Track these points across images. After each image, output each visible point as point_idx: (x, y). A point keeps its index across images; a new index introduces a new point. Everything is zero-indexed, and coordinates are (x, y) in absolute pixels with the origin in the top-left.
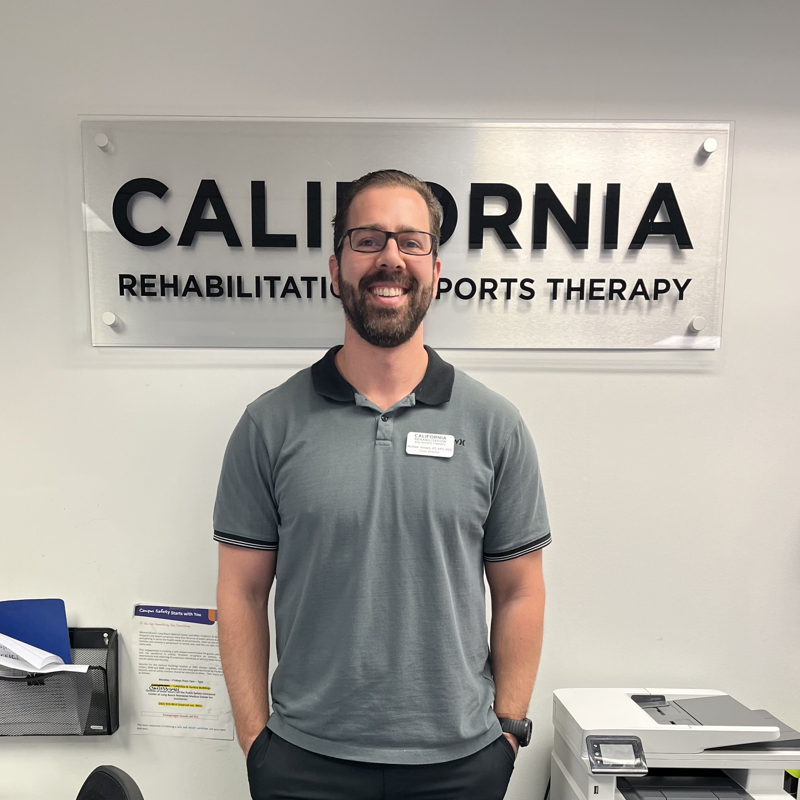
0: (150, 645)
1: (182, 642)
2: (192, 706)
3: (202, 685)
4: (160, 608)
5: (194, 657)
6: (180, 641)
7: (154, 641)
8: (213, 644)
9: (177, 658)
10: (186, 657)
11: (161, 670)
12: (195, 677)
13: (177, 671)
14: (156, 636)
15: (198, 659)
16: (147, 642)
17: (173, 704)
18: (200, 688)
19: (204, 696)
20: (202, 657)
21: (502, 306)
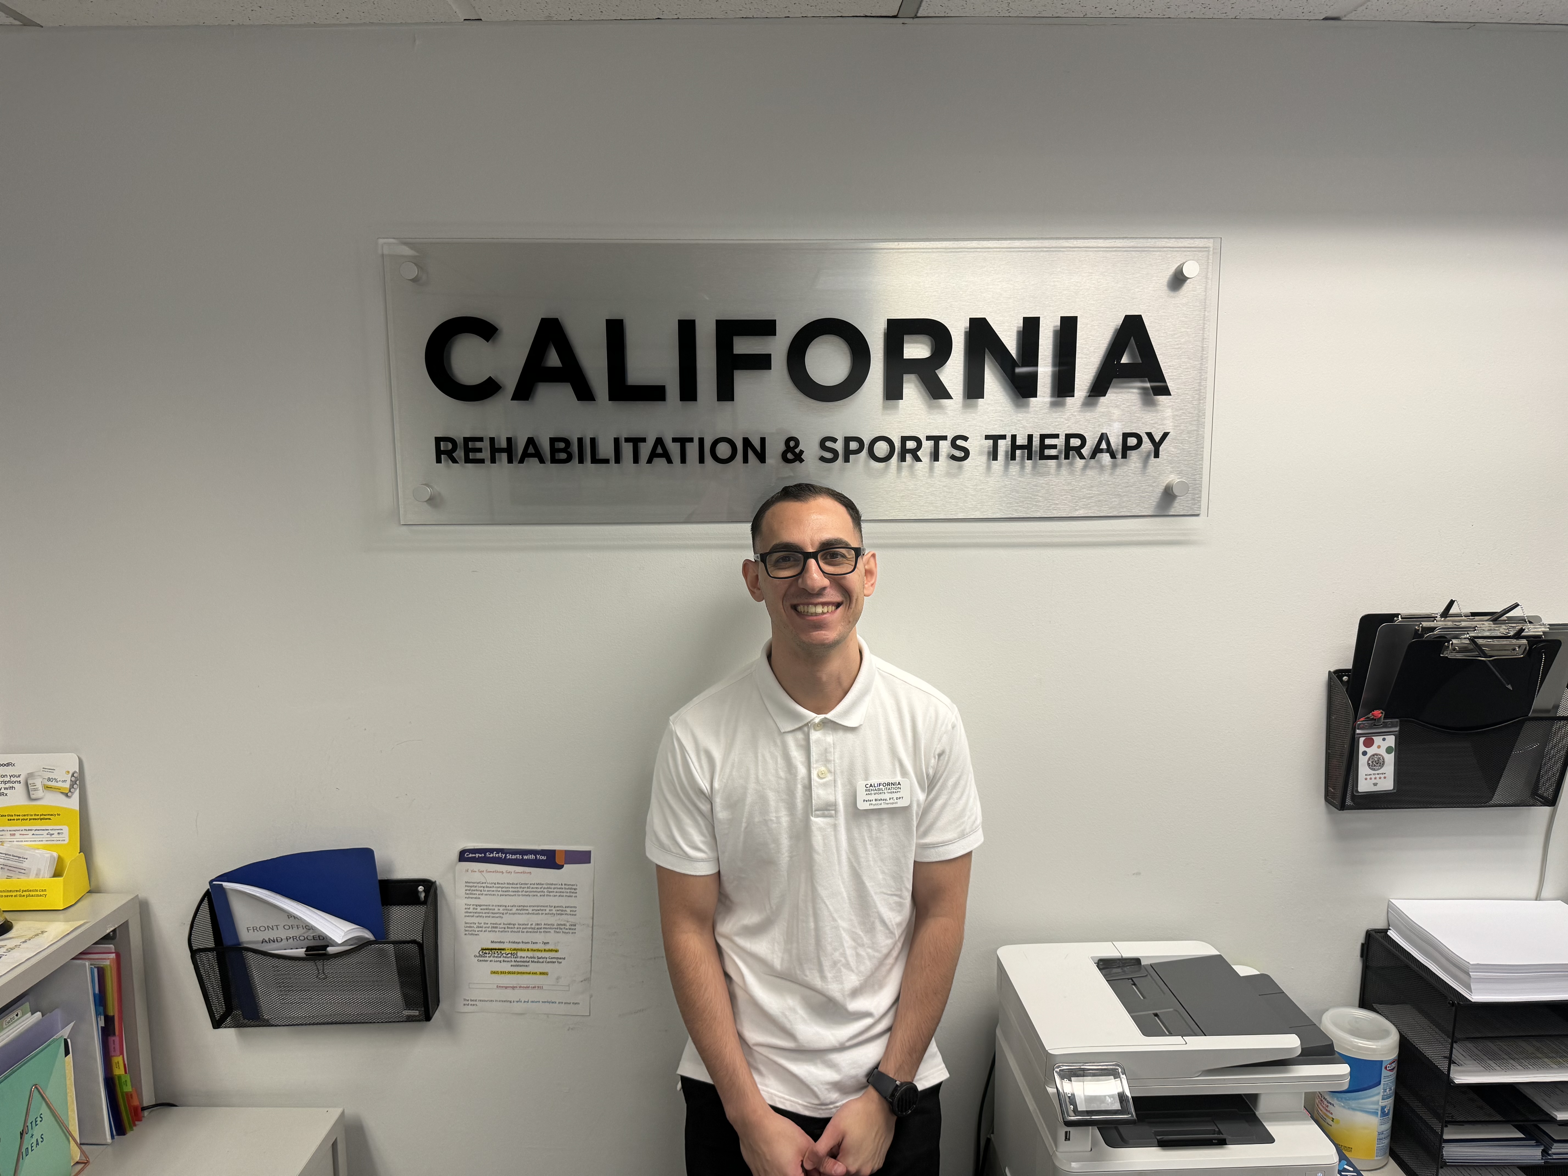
0: (479, 898)
1: (520, 893)
2: (536, 973)
3: (547, 947)
4: (491, 851)
5: (537, 912)
6: (518, 891)
7: (484, 893)
8: (562, 894)
9: (514, 914)
10: (527, 912)
11: (493, 929)
12: (540, 937)
13: (513, 930)
14: (487, 887)
15: (542, 914)
16: (474, 894)
17: (509, 973)
18: (545, 950)
19: (551, 960)
20: (547, 911)
21: (927, 470)
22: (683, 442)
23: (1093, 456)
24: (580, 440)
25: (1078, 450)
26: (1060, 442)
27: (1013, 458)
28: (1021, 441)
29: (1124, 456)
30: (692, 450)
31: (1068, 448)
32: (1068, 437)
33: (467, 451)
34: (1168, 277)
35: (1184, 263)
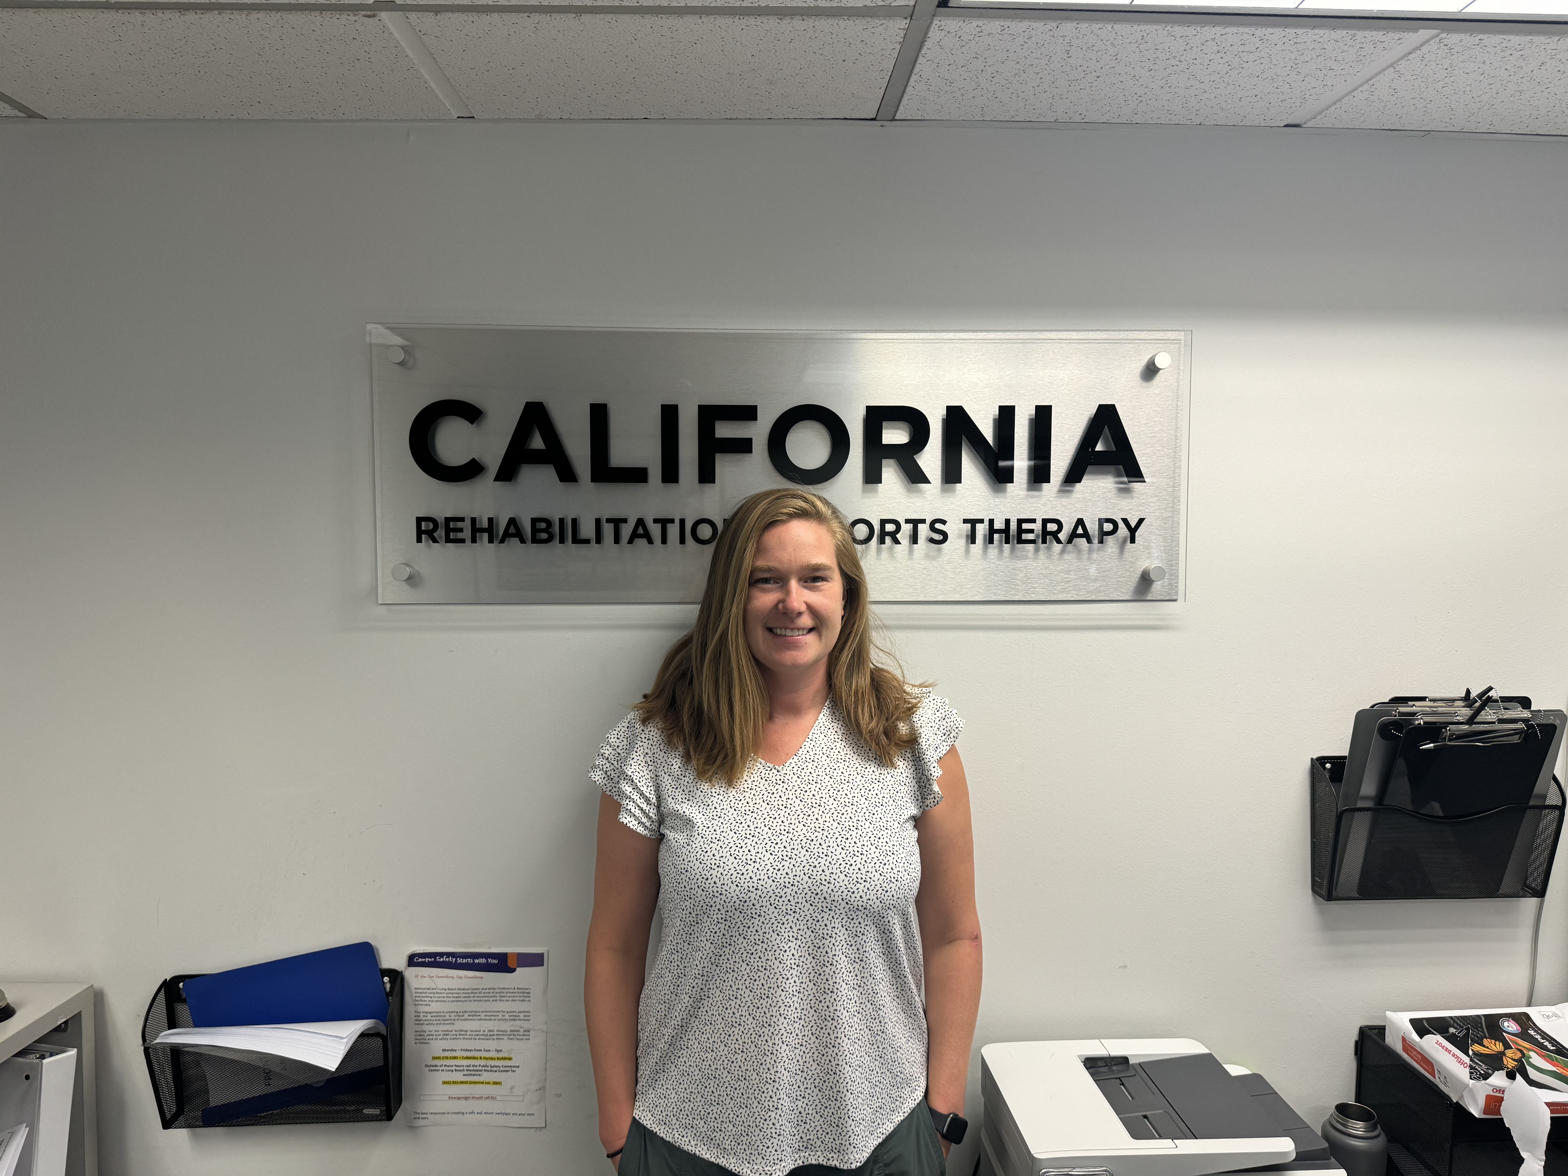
0: (429, 1005)
1: (472, 999)
2: (489, 1083)
3: (501, 1055)
4: (441, 955)
5: (490, 1018)
6: (469, 997)
7: (435, 999)
8: (515, 999)
9: (466, 1020)
10: (479, 1018)
11: (445, 1037)
12: (492, 1045)
13: (465, 1037)
14: (437, 993)
15: (495, 1020)
16: (424, 1001)
17: (462, 1083)
18: (498, 1058)
19: (504, 1069)
20: (500, 1017)
21: (907, 552)
22: (664, 522)
23: (1070, 541)
24: (562, 521)
25: (1055, 535)
26: (1037, 527)
27: (991, 541)
28: (999, 525)
29: (1101, 541)
30: (673, 531)
31: (1045, 533)
32: (1045, 522)
33: (448, 530)
34: (1141, 368)
35: (1156, 355)
